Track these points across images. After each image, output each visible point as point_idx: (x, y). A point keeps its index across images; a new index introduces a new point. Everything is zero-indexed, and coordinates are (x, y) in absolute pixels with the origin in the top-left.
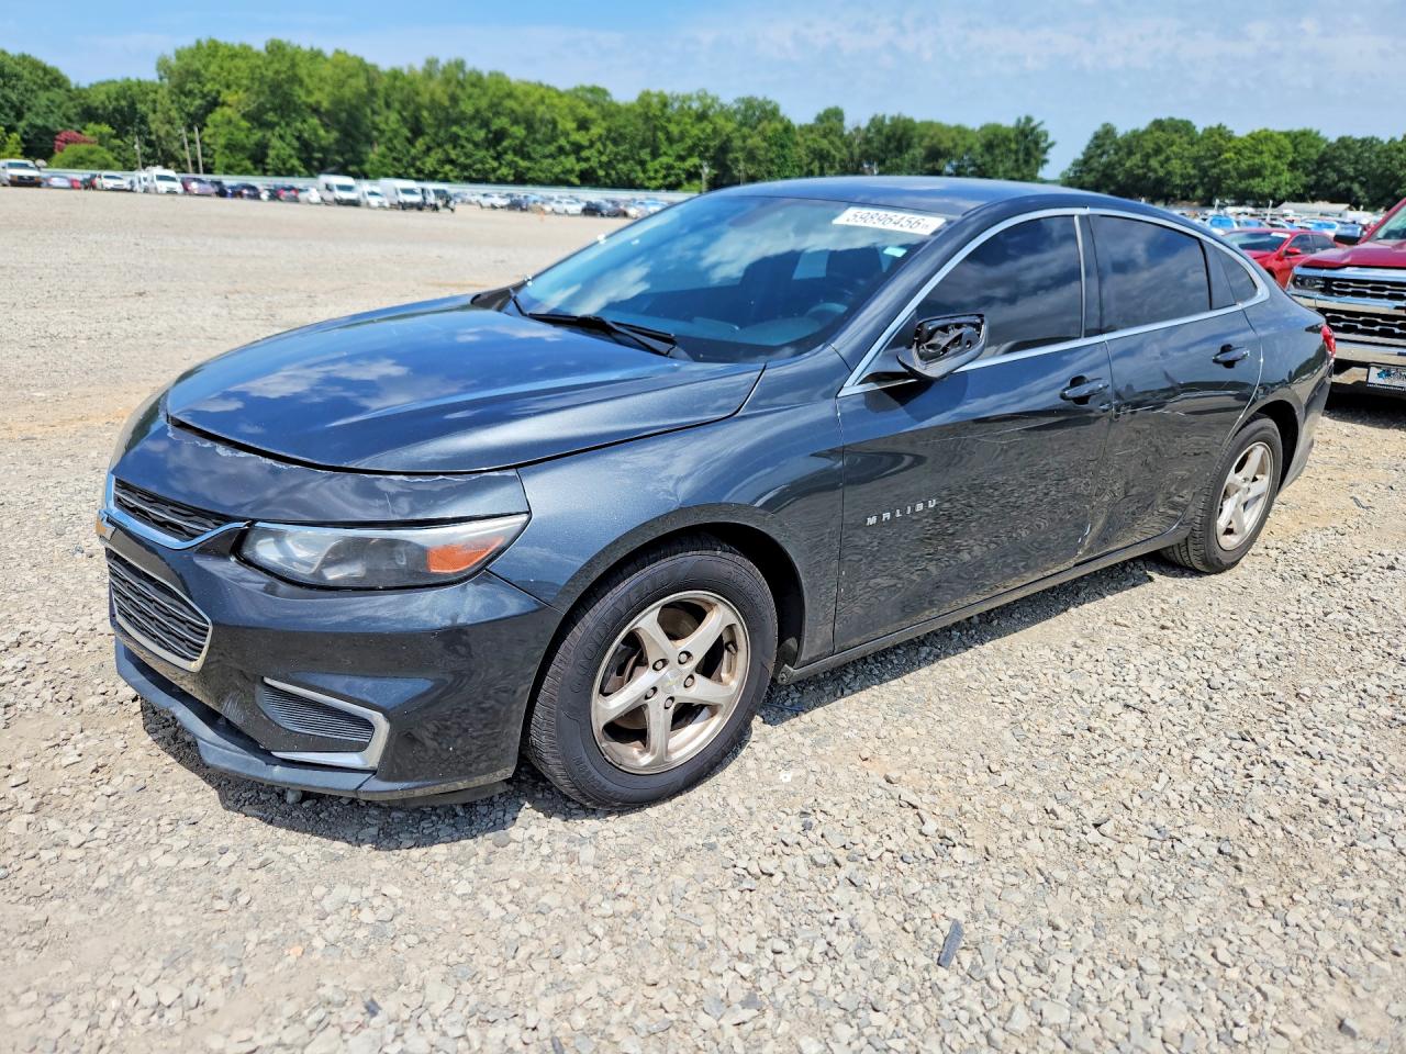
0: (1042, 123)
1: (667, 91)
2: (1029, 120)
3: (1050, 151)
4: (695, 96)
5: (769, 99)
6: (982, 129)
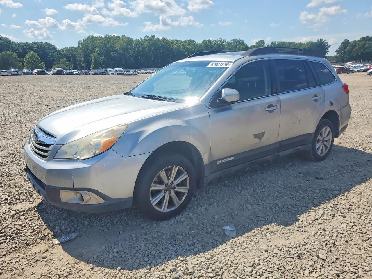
0: (326, 40)
1: (211, 39)
2: (321, 40)
3: (329, 48)
4: (218, 40)
5: (241, 39)
6: (307, 43)
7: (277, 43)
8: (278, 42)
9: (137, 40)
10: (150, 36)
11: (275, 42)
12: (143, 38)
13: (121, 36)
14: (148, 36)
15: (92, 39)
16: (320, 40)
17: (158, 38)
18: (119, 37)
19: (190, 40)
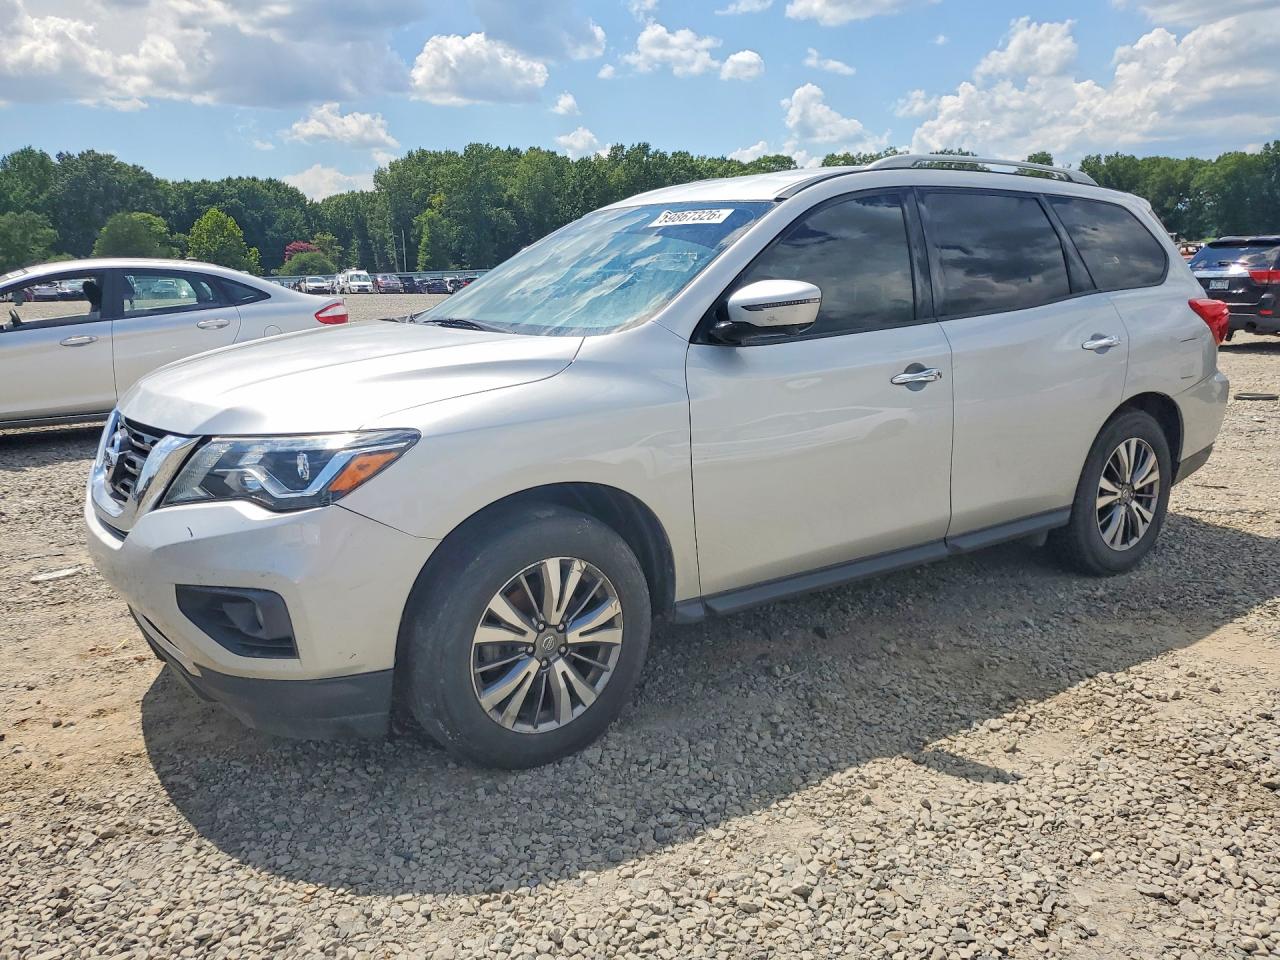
7: (1103, 162)
8: (1108, 158)
9: (584, 163)
10: (627, 148)
11: (1098, 157)
12: (605, 154)
13: (524, 149)
14: (622, 147)
15: (420, 159)
16: (1272, 147)
17: (661, 151)
18: (516, 152)
19: (778, 156)
